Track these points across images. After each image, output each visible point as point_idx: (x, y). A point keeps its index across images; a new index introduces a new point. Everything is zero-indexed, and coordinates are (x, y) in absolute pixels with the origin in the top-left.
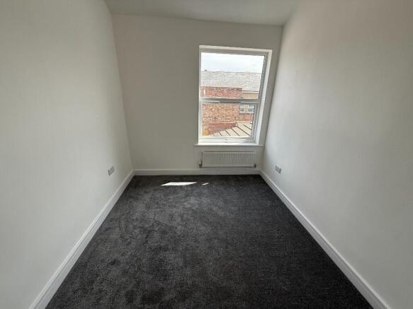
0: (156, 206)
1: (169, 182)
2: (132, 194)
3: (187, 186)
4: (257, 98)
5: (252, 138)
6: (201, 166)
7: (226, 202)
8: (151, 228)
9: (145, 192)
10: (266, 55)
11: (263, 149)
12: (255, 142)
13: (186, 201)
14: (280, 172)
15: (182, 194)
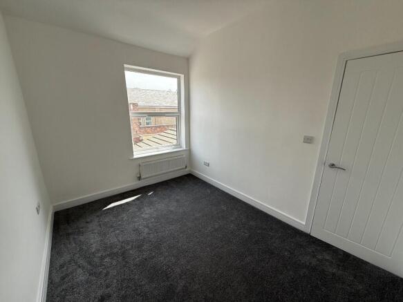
0: (112, 230)
1: (110, 203)
2: (70, 231)
3: (134, 200)
4: (177, 111)
5: (179, 145)
6: (139, 178)
7: (178, 201)
8: (123, 250)
9: (87, 222)
10: (179, 78)
11: (189, 151)
12: (181, 147)
13: (142, 213)
14: (208, 165)
15: (132, 209)
